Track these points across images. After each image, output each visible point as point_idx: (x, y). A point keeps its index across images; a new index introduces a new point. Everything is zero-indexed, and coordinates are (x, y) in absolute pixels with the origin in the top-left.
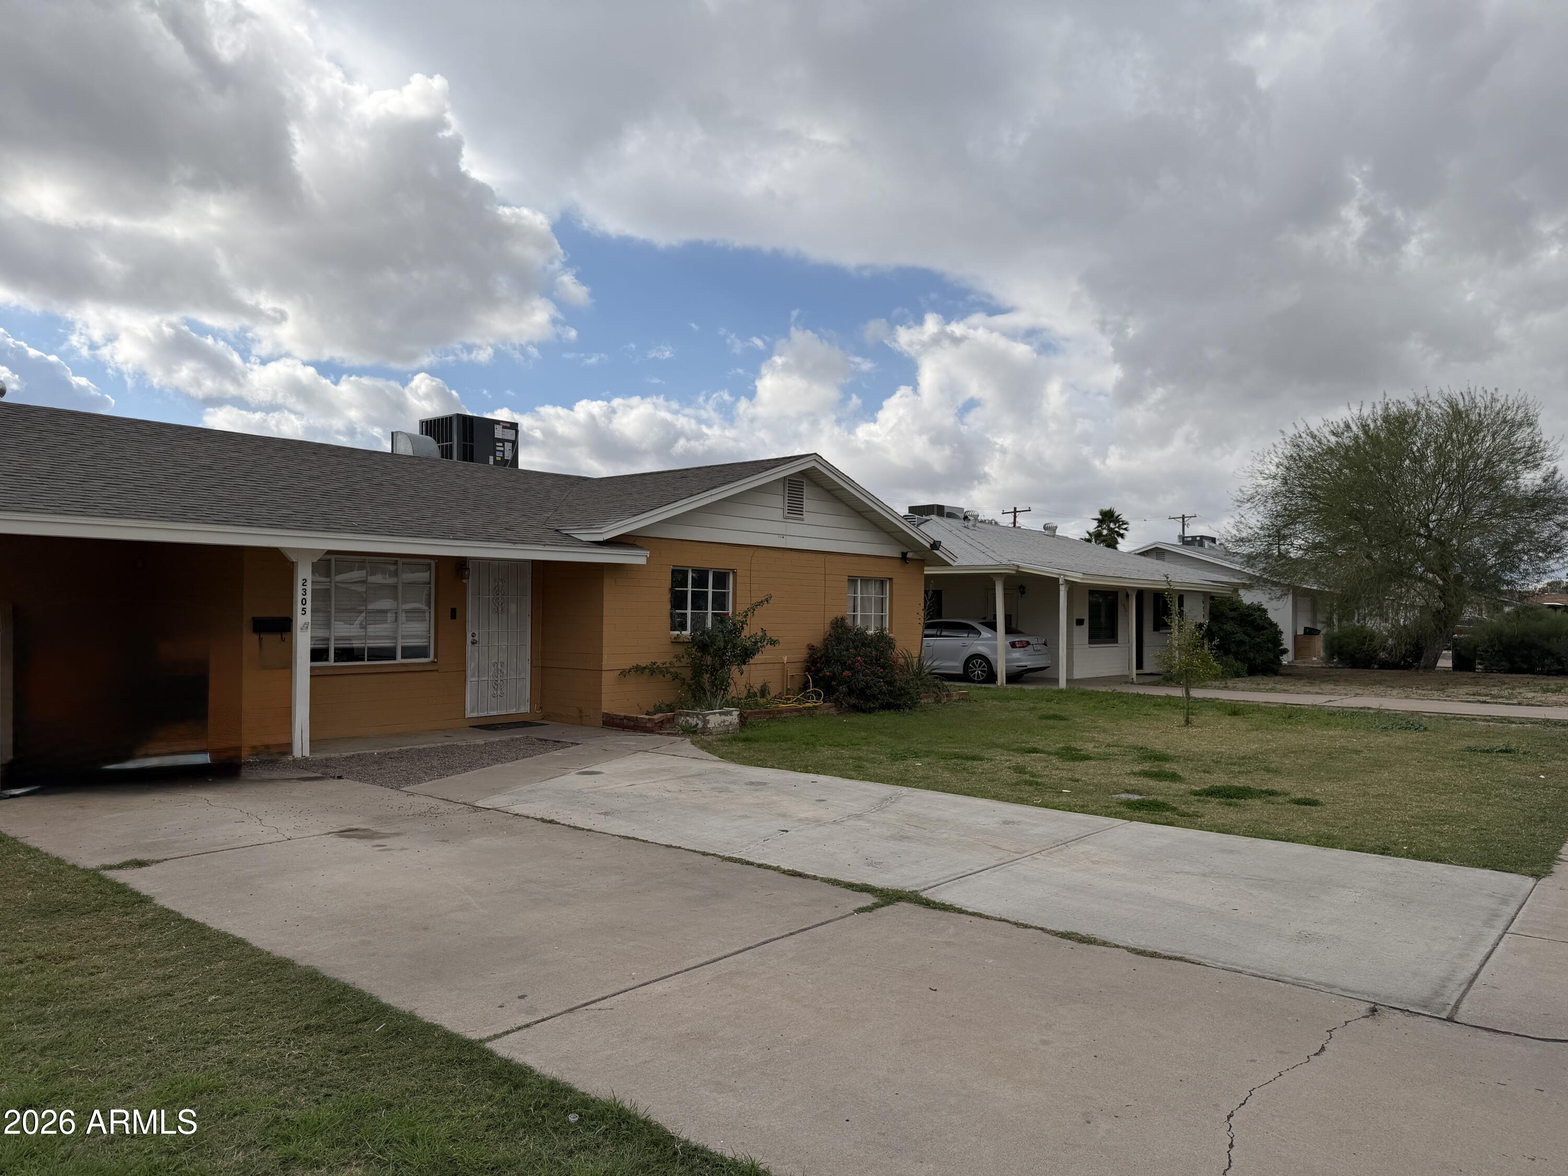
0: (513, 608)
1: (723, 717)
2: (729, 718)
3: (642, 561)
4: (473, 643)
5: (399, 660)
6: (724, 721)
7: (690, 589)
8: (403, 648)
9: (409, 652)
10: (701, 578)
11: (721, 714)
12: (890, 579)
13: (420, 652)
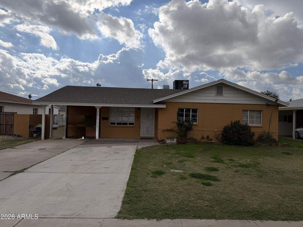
0: (151, 117)
1: (171, 141)
2: (173, 141)
3: (165, 107)
4: (142, 123)
5: (128, 125)
6: (171, 142)
7: (184, 113)
8: (129, 123)
9: (130, 124)
10: (188, 110)
11: (170, 140)
12: (262, 110)
13: (133, 124)
